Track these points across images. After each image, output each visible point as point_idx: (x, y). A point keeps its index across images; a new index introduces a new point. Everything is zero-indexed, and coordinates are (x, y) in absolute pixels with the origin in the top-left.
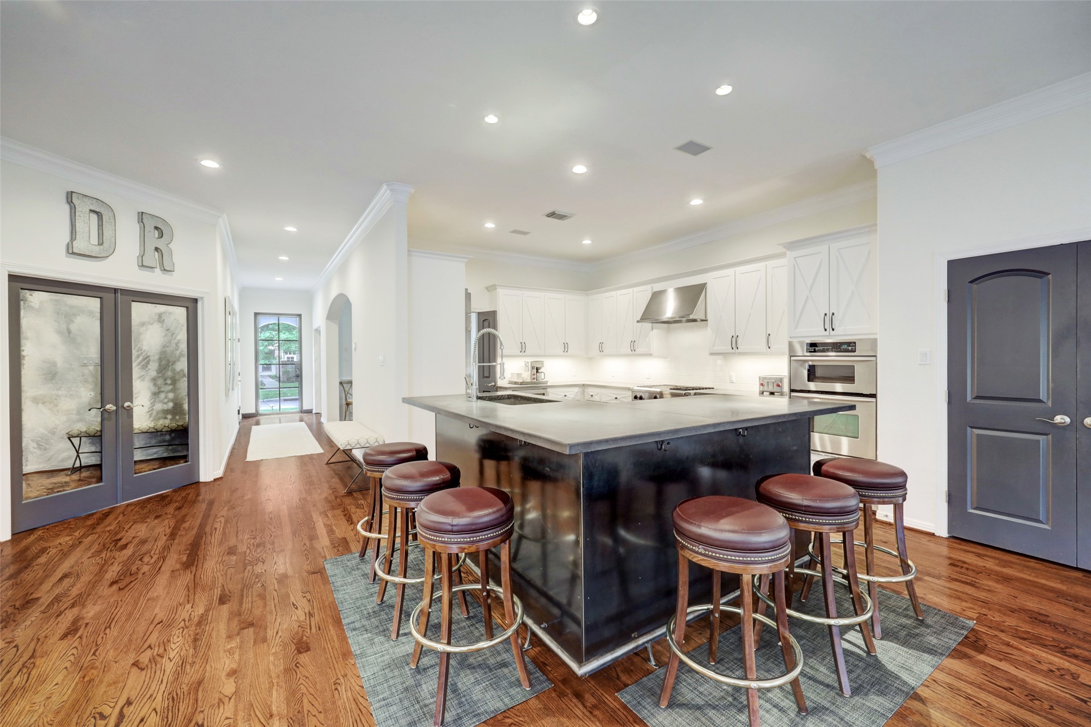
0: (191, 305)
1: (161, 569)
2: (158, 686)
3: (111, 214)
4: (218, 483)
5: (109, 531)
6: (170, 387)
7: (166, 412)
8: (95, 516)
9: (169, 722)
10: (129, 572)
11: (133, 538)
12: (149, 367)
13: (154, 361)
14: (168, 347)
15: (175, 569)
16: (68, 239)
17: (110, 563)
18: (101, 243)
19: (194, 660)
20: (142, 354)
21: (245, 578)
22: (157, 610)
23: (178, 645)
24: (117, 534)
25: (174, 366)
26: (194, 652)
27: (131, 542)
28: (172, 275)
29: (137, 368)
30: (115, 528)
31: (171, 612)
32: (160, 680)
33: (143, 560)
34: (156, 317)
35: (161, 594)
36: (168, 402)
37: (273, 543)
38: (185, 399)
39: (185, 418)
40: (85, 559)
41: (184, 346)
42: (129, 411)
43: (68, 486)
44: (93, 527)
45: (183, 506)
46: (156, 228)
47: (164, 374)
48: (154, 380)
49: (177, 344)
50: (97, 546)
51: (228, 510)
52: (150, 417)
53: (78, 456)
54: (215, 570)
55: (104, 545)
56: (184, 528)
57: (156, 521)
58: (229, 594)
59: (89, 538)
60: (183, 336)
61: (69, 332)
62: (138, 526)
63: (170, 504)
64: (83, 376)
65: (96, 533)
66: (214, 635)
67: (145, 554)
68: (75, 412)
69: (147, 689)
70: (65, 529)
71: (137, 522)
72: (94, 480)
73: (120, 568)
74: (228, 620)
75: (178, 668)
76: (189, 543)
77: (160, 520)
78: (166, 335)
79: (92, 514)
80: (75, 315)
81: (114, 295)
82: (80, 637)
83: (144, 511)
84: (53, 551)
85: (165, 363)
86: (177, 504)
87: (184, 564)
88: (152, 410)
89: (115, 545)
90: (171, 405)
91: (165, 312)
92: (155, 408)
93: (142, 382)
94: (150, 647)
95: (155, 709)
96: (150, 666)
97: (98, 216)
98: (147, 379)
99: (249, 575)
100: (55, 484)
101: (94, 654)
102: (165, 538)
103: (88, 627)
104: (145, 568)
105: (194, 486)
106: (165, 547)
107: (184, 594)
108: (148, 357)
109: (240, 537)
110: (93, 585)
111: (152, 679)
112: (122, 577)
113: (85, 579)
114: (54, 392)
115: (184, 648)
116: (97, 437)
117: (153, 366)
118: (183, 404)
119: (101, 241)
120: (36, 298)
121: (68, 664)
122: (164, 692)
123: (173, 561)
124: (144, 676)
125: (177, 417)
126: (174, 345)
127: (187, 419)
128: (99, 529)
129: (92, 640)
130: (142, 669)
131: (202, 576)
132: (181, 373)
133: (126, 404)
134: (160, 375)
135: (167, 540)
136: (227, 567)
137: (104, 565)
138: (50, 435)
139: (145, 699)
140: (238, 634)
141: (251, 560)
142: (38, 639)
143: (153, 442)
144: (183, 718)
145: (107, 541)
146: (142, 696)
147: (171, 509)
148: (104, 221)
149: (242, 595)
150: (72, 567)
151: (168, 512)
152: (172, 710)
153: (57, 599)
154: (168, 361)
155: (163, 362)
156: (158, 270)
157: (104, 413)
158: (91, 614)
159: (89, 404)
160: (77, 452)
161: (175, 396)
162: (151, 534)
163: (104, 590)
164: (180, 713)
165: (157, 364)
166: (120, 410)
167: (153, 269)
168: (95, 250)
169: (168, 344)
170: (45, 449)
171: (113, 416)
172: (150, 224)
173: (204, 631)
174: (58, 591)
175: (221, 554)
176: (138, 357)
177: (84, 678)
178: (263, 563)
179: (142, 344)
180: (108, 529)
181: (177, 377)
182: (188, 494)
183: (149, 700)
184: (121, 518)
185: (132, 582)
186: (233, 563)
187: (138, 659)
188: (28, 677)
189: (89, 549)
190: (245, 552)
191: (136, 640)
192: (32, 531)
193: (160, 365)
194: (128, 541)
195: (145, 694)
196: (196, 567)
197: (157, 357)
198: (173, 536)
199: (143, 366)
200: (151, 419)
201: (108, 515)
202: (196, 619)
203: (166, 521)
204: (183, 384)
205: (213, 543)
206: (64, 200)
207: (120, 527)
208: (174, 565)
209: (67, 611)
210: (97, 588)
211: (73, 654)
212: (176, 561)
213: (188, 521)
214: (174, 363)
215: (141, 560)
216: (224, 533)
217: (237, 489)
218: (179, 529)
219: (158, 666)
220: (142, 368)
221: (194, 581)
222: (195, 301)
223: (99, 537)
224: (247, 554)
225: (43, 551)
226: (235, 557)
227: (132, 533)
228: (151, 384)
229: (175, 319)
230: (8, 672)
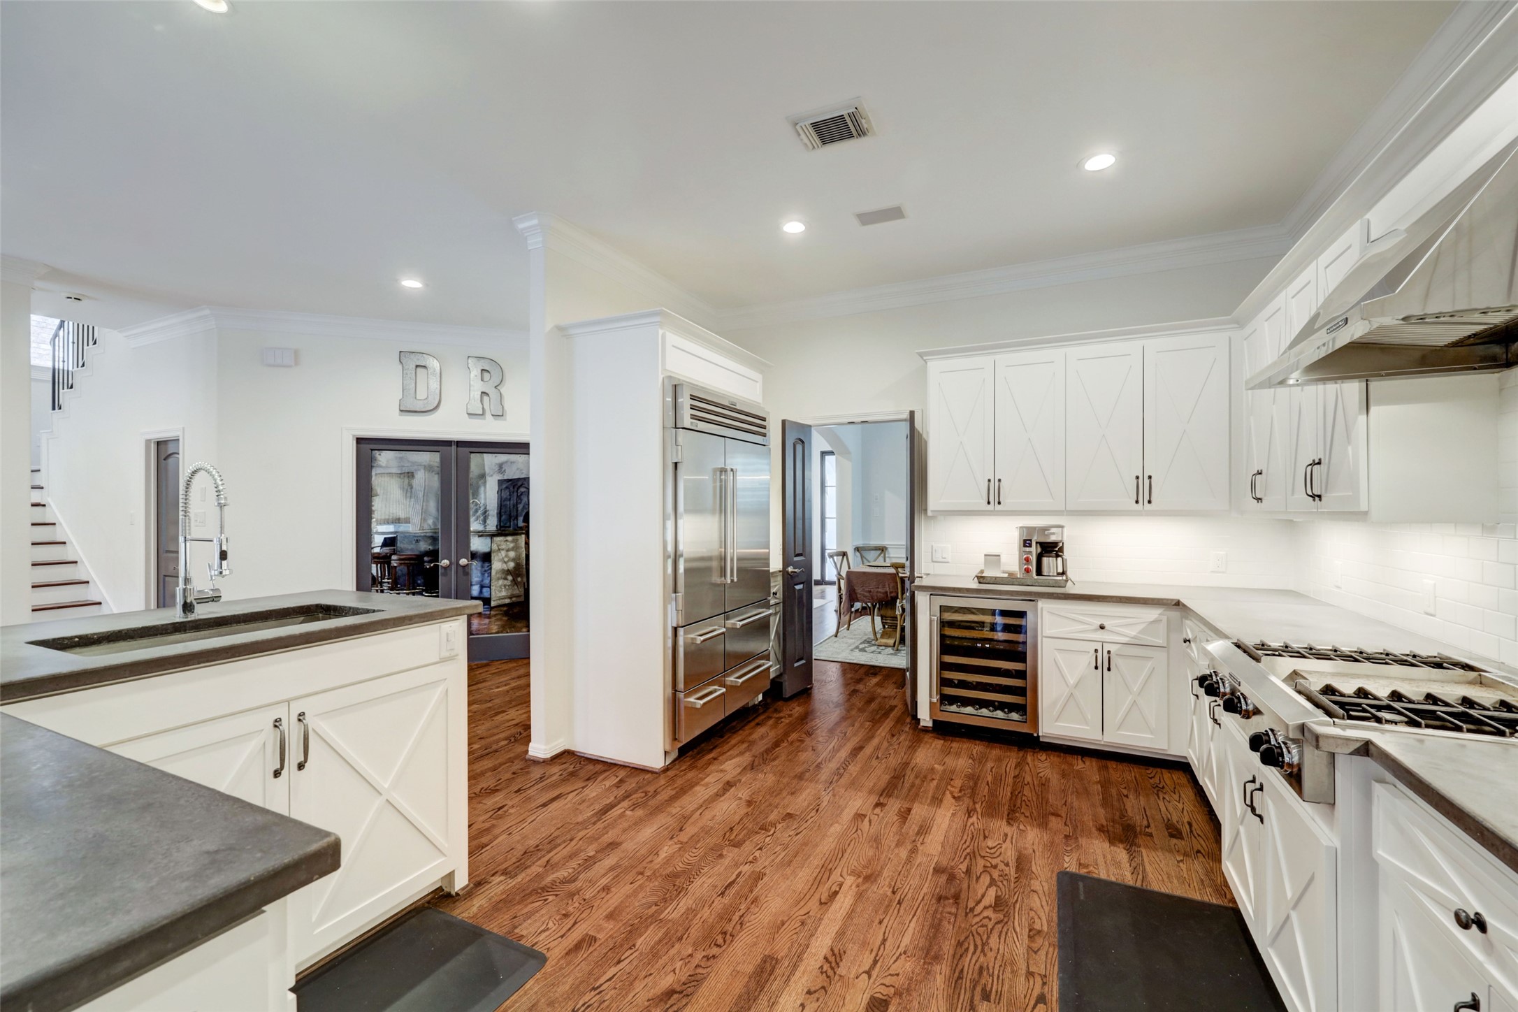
6: (511, 545)
12: (488, 522)
13: (493, 516)
14: (509, 500)
16: (400, 400)
18: (426, 398)
20: (479, 509)
25: (515, 522)
28: (503, 420)
29: (475, 523)
34: (496, 468)
36: (508, 561)
42: (465, 568)
46: (484, 371)
49: (519, 497)
61: (410, 487)
80: (415, 471)
81: (450, 448)
90: (512, 565)
91: (506, 462)
108: (487, 511)
117: (493, 522)
119: (426, 395)
120: (384, 457)
125: (519, 579)
126: (516, 498)
133: (462, 561)
148: (429, 373)
154: (509, 516)
155: (504, 517)
165: (497, 519)
166: (455, 566)
167: (483, 417)
168: (423, 405)
171: (449, 572)
172: (476, 367)
176: (476, 512)
179: (481, 498)
193: (500, 520)
197: (496, 511)
199: (482, 521)
206: (397, 359)
214: (516, 518)
220: (480, 523)
229: (518, 469)
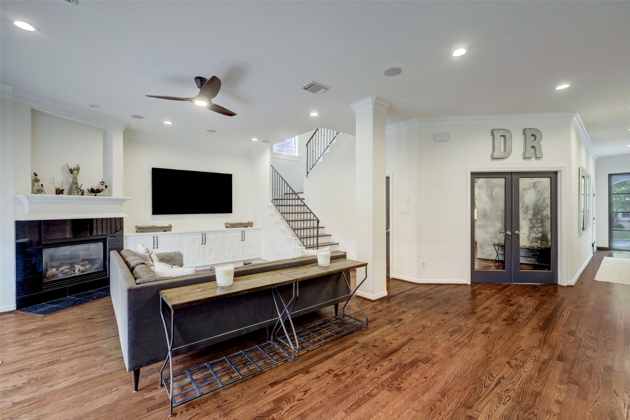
0: (553, 176)
1: (528, 324)
2: (517, 380)
3: (510, 134)
4: (570, 288)
5: (506, 295)
6: (540, 225)
7: (537, 239)
8: (501, 286)
9: (520, 401)
10: (512, 319)
11: (517, 302)
12: (528, 213)
13: (531, 210)
14: (539, 201)
15: (535, 327)
16: (491, 152)
17: (504, 310)
18: (505, 151)
19: (537, 380)
20: (524, 205)
21: (578, 354)
22: (522, 343)
23: (529, 367)
24: (510, 298)
25: (542, 213)
26: (538, 376)
27: (515, 304)
28: (541, 160)
29: (522, 213)
30: (509, 294)
31: (529, 348)
32: (519, 378)
33: (520, 315)
34: (532, 185)
35: (526, 336)
36: (538, 233)
37: (606, 342)
38: (549, 233)
39: (549, 244)
40: (494, 304)
41: (548, 201)
42: (518, 236)
43: (491, 268)
44: (500, 290)
45: (545, 295)
46: (533, 135)
47: (536, 217)
48: (531, 220)
49: (544, 200)
50: (500, 300)
51: (574, 307)
52: (528, 240)
53: (497, 255)
54: (558, 339)
55: (503, 300)
56: (544, 308)
57: (529, 298)
58: (565, 357)
59: (498, 295)
60: (547, 195)
61: (492, 195)
62: (520, 297)
63: (538, 291)
64: (497, 216)
65: (501, 294)
66: (551, 374)
67: (521, 313)
68: (494, 233)
69: (512, 378)
70: (489, 287)
71: (519, 295)
72: (501, 268)
73: (508, 314)
74: (562, 372)
75: (528, 379)
76: (546, 317)
77: (531, 298)
78: (538, 195)
79: (500, 284)
80: (494, 187)
81: (511, 176)
82: (488, 337)
83: (524, 291)
84: (484, 295)
85: (537, 211)
86: (542, 293)
87: (540, 327)
88: (530, 236)
89: (508, 303)
90: (540, 235)
91: (537, 182)
92: (531, 235)
93: (524, 221)
94: (516, 359)
95: (514, 389)
96: (515, 368)
97: (504, 137)
98: (527, 219)
99: (582, 354)
100: (486, 265)
101: (493, 347)
102: (532, 309)
103: (492, 334)
104: (520, 320)
105: (554, 286)
106: (531, 313)
107: (537, 343)
108: (528, 207)
109: (579, 327)
110: (497, 316)
111: (515, 374)
112: (509, 319)
113: (494, 312)
114: (486, 223)
115: (533, 371)
116: (503, 247)
117: (530, 212)
118: (547, 235)
119: (505, 150)
120: (480, 181)
121: (482, 345)
122: (519, 385)
123: (533, 322)
124: (511, 371)
125: (544, 243)
126: (543, 200)
127: (550, 244)
128: (502, 292)
129: (492, 341)
130: (511, 367)
131: (550, 339)
132: (547, 217)
133: (516, 232)
134: (534, 217)
135: (533, 310)
136: (566, 341)
137: (502, 310)
138: (484, 243)
139: (510, 382)
140: (567, 384)
141: (585, 345)
142: (474, 329)
143: (530, 254)
144: (527, 404)
145: (504, 299)
146: (509, 380)
147: (538, 295)
148: (507, 139)
149: (574, 363)
150: (489, 305)
151: (536, 296)
152: (522, 396)
153: (482, 316)
154: (539, 210)
155: (536, 210)
156: (533, 159)
157: (506, 235)
158: (494, 329)
159: (500, 230)
160: (497, 253)
161: (542, 230)
162: (525, 304)
163: (500, 321)
164: (525, 401)
165: (532, 211)
166: (513, 235)
167: (530, 159)
168: (502, 155)
169: (539, 200)
170: (483, 249)
171: (510, 237)
172: (529, 134)
173: (545, 369)
174: (483, 313)
175: (564, 332)
176: (522, 207)
177: (488, 354)
178: (594, 351)
179: (525, 200)
180: (506, 293)
181: (544, 219)
182: (549, 290)
183: (512, 383)
184: (512, 290)
185: (512, 323)
186: (572, 341)
187: (510, 361)
188: (470, 341)
189: (497, 299)
190: (581, 338)
191: (511, 352)
192: (478, 283)
193: (534, 212)
194: (514, 303)
195: (511, 379)
196: (547, 332)
197: (532, 207)
198: (536, 309)
199: (525, 212)
200: (529, 241)
201: (507, 287)
202: (542, 360)
203: (534, 300)
204: (548, 224)
205: (560, 323)
206: (490, 134)
207: (511, 295)
208: (534, 325)
209: (485, 323)
210: (498, 319)
211: (485, 342)
212: (536, 324)
213: (547, 304)
214: (542, 210)
215: (518, 315)
216: (568, 320)
217: (583, 296)
218: (541, 307)
219: (518, 371)
220: (524, 213)
221: (545, 339)
222: (556, 173)
223: (502, 296)
224: (582, 340)
225: (480, 293)
226: (573, 338)
227: (516, 300)
228: (529, 223)
229: (543, 185)
230: (464, 335)
